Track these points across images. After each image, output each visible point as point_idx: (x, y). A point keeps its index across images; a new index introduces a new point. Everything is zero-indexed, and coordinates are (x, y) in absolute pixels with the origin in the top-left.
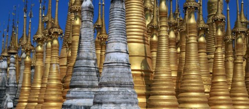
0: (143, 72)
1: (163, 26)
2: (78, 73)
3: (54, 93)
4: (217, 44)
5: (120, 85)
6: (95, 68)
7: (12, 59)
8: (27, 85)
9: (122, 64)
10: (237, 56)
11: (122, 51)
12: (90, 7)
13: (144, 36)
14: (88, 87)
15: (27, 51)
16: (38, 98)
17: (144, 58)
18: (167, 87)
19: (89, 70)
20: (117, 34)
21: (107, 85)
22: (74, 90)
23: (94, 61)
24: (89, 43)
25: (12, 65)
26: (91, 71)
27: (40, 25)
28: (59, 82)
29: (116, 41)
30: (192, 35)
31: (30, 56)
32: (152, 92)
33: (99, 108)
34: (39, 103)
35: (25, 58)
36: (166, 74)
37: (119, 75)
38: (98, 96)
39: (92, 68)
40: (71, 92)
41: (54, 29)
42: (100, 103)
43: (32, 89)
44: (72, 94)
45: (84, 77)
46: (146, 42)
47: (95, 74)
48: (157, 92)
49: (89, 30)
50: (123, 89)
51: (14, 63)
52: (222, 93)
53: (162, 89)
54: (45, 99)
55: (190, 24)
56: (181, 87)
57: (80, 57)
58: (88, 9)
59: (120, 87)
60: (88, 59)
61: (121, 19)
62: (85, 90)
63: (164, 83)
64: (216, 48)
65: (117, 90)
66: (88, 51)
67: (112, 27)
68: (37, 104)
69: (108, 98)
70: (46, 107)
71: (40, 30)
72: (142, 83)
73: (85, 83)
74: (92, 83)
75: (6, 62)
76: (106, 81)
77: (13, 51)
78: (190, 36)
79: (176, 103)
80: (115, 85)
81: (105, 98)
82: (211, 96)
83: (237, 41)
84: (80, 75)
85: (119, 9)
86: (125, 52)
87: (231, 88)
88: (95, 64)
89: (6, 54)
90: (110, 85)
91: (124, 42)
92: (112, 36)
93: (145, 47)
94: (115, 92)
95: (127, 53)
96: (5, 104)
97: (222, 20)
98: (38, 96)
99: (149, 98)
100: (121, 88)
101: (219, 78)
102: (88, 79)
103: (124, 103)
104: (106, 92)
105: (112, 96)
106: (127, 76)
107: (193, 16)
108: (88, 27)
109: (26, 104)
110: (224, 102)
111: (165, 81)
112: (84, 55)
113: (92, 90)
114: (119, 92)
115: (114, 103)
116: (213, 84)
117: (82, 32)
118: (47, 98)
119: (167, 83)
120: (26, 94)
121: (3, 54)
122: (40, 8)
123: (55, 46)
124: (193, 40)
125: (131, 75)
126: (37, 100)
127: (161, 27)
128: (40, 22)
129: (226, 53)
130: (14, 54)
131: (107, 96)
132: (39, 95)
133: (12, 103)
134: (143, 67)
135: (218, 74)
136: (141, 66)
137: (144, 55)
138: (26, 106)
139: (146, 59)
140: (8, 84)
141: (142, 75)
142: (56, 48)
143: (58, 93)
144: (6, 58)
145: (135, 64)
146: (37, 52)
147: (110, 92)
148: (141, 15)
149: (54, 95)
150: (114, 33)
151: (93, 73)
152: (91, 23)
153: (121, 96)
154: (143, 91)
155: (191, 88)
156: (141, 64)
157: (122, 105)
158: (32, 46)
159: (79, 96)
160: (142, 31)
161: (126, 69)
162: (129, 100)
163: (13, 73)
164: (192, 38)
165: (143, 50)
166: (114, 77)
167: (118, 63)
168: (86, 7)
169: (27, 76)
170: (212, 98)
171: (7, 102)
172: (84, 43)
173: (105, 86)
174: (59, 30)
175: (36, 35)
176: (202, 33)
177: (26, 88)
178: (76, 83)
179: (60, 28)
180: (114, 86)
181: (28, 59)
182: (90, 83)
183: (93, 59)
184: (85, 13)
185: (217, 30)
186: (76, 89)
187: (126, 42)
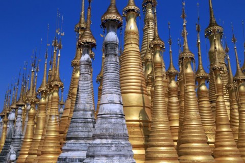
0: (141, 123)
1: (159, 77)
2: (74, 124)
3: (52, 145)
4: (218, 93)
5: (113, 137)
6: (92, 119)
7: (19, 111)
8: (29, 137)
9: (115, 115)
10: (241, 104)
11: (115, 102)
12: (87, 61)
13: (141, 86)
14: (84, 139)
15: (32, 103)
16: (38, 150)
17: (142, 108)
18: (164, 138)
19: (85, 121)
20: (111, 86)
21: (100, 137)
22: (69, 142)
23: (90, 113)
24: (86, 95)
25: (19, 116)
26: (88, 122)
27: (45, 78)
28: (57, 134)
29: (109, 92)
30: (190, 84)
31: (34, 108)
32: (149, 143)
33: (90, 161)
34: (38, 155)
35: (30, 110)
36: (163, 124)
37: (112, 126)
38: (91, 149)
39: (89, 120)
40: (67, 145)
41: (54, 82)
42: (93, 156)
43: (34, 141)
44: (68, 146)
45: (80, 128)
46: (144, 92)
47: (91, 125)
48: (154, 143)
49: (86, 82)
50: (116, 141)
51: (21, 115)
52: (227, 143)
53: (159, 140)
54: (42, 152)
55: (187, 74)
56: (182, 137)
57: (77, 109)
58: (86, 63)
59: (113, 138)
60: (85, 110)
61: (115, 71)
62: (80, 142)
63: (161, 133)
64: (218, 96)
65: (110, 142)
66: (85, 102)
67: (106, 79)
68: (36, 156)
69: (100, 151)
70: (43, 160)
71: (45, 83)
72: (140, 133)
73: (81, 134)
74: (89, 135)
75: (14, 114)
76: (99, 133)
77: (21, 103)
78: (187, 86)
79: (176, 155)
80: (108, 137)
81: (97, 151)
82: (216, 146)
83: (239, 89)
84: (77, 127)
85: (113, 62)
86: (119, 103)
87: (239, 137)
88: (91, 115)
89: (14, 106)
90: (103, 137)
91: (118, 93)
92: (106, 88)
93: (143, 97)
94: (107, 144)
95: (121, 104)
96: (8, 156)
97: (221, 68)
98: (37, 148)
99: (147, 150)
100: (114, 140)
101: (223, 128)
102: (84, 130)
103: (117, 155)
104: (98, 144)
105: (105, 148)
106: (121, 127)
107: (189, 66)
108: (86, 79)
109: (26, 156)
110: (231, 153)
111: (162, 131)
112: (81, 106)
113: (88, 142)
114: (111, 144)
115: (106, 156)
116: (218, 134)
117: (80, 85)
118: (44, 150)
119: (164, 134)
120: (28, 146)
121: (12, 107)
122: (46, 63)
123: (55, 98)
124: (191, 89)
125: (126, 126)
126: (36, 152)
127: (156, 77)
128: (45, 75)
129: (230, 101)
130: (22, 106)
131: (99, 148)
132: (39, 147)
133: (15, 155)
134: (141, 117)
135: (221, 123)
136: (139, 117)
137: (142, 105)
138: (27, 158)
139: (144, 109)
140: (14, 136)
141: (140, 126)
142: (56, 100)
143: (55, 145)
144: (14, 110)
145: (133, 115)
146: (40, 104)
147: (103, 144)
148: (139, 67)
149: (51, 147)
150: (108, 85)
151: (89, 124)
152: (89, 76)
153: (113, 148)
154: (141, 143)
155: (192, 138)
156: (140, 114)
157: (115, 158)
158: (37, 98)
159: (75, 148)
160: (140, 81)
161: (119, 120)
162: (122, 153)
163: (19, 124)
164: (190, 87)
165: (141, 101)
166: (106, 129)
167: (111, 114)
168: (84, 61)
169: (30, 127)
170: (218, 149)
171: (10, 154)
172: (81, 95)
173: (98, 138)
174: (59, 83)
175: (40, 87)
176: (203, 82)
177: (29, 140)
178: (72, 135)
179: (60, 81)
180: (106, 138)
181: (32, 111)
182: (86, 135)
183: (90, 111)
184: (83, 67)
185: (216, 79)
186: (72, 141)
187: (120, 94)
